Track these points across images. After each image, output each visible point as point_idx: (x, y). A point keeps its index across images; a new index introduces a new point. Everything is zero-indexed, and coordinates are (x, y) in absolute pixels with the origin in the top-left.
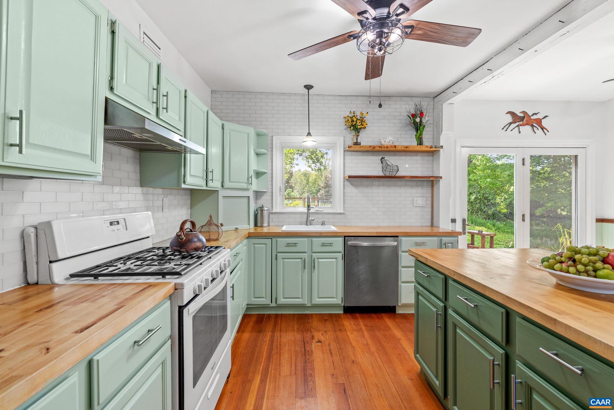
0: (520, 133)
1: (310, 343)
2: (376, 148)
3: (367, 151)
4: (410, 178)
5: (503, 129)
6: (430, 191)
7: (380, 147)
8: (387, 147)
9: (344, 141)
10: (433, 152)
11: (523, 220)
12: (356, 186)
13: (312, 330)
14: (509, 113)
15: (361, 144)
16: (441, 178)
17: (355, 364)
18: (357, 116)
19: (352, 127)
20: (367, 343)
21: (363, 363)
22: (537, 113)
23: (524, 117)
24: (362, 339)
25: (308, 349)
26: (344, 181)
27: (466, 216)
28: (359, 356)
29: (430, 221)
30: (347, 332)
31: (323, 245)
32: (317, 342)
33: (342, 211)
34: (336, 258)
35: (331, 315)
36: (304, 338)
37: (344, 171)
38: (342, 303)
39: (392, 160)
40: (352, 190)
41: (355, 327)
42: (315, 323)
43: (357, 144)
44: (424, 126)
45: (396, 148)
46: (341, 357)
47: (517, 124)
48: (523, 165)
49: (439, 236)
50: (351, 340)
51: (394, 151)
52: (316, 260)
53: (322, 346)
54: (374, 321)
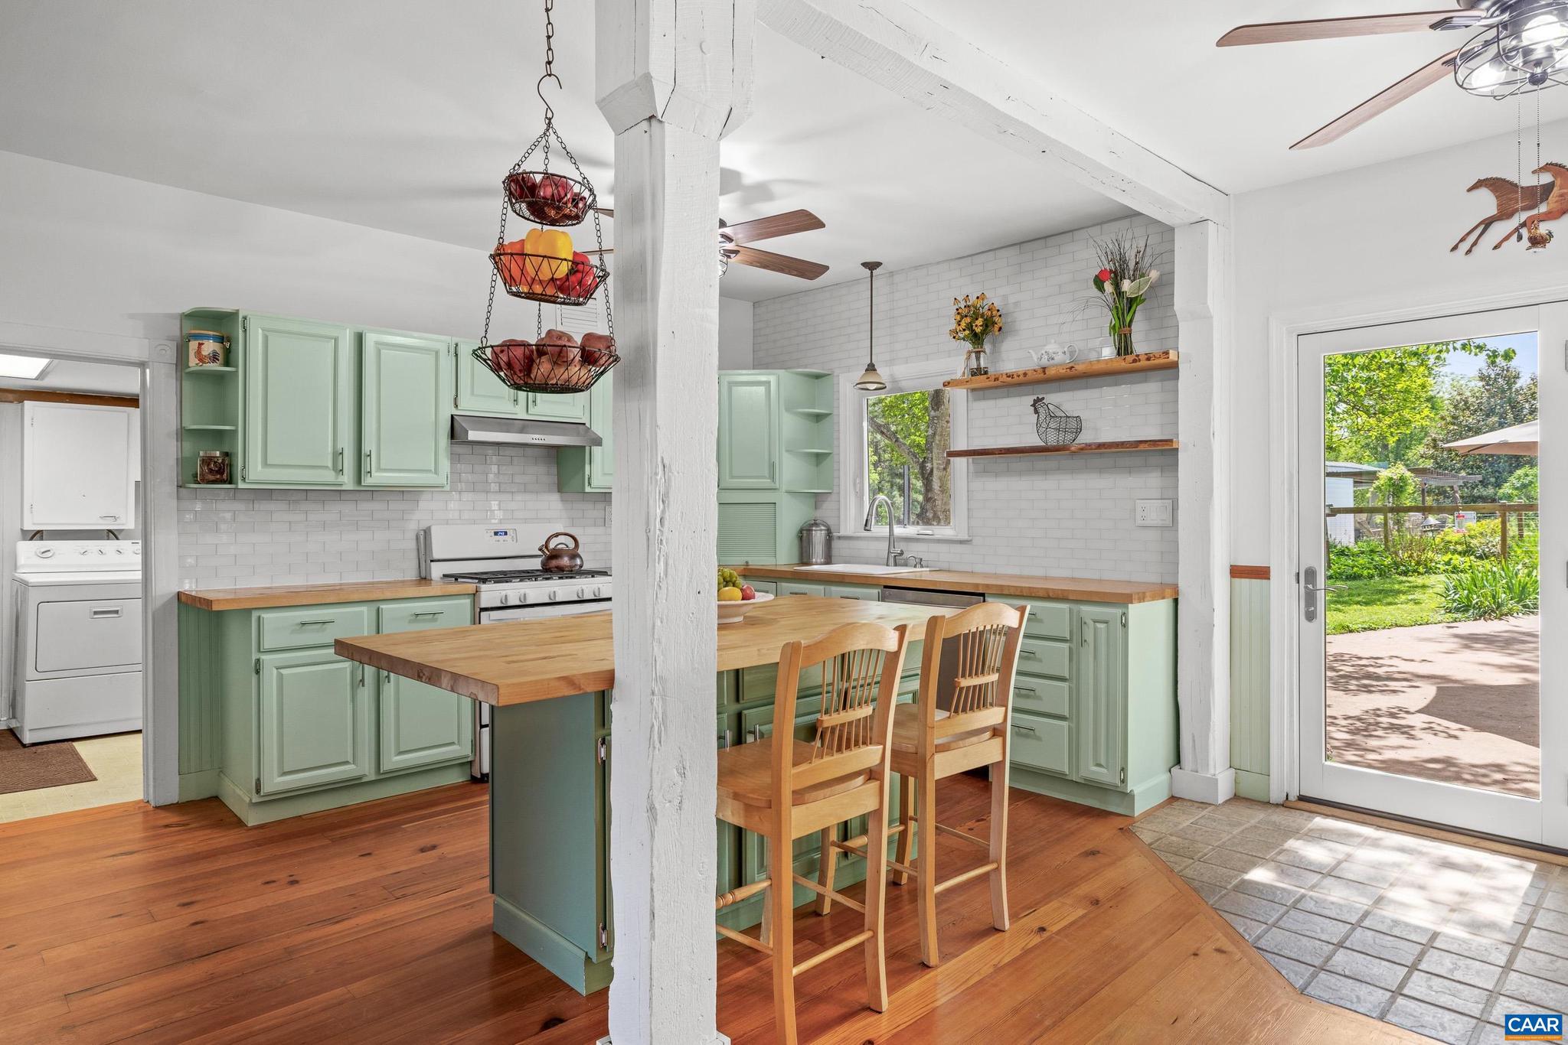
3: (1007, 387)
5: (1455, 248)
14: (1483, 183)
15: (989, 372)
23: (1550, 187)
26: (968, 464)
27: (1316, 563)
33: (966, 537)
37: (969, 437)
40: (985, 485)
43: (977, 371)
45: (1045, 374)
49: (1072, 601)
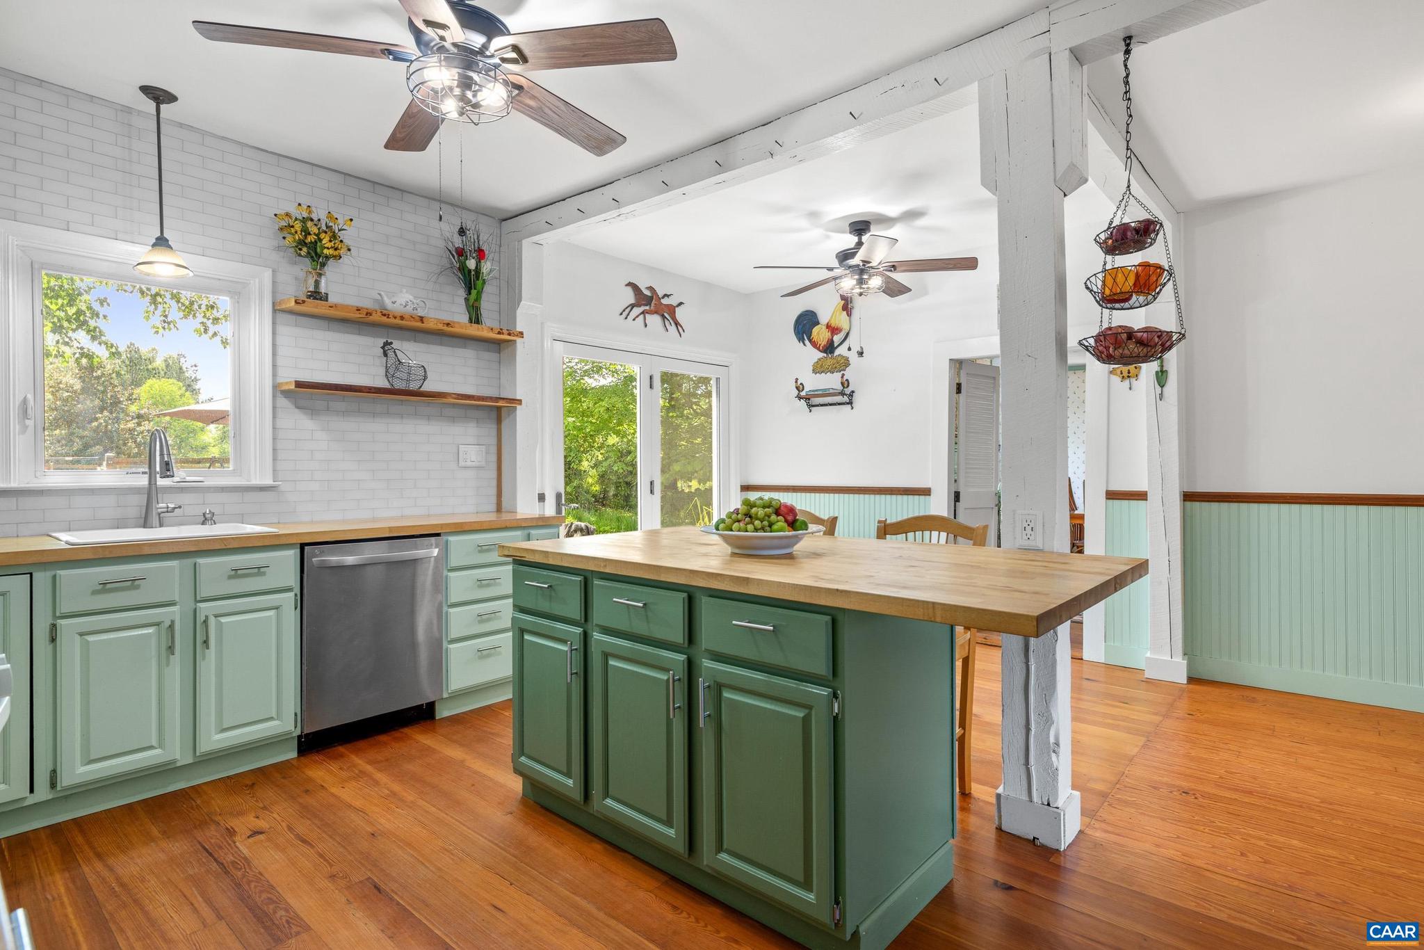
0: (646, 326)
1: (229, 845)
2: (374, 314)
3: (344, 321)
4: (455, 399)
5: (621, 314)
6: (494, 432)
7: (384, 315)
8: (402, 318)
9: (274, 283)
10: (499, 344)
11: (652, 492)
12: (312, 412)
13: (218, 818)
14: (630, 284)
15: (329, 299)
16: (520, 402)
17: (379, 838)
18: (319, 220)
19: (305, 249)
20: (391, 792)
21: (399, 827)
22: (670, 295)
23: (651, 298)
24: (376, 789)
25: (230, 858)
26: (274, 396)
27: (561, 489)
28: (383, 821)
29: (494, 500)
30: (326, 789)
31: (236, 574)
32: (248, 837)
33: (269, 481)
34: (277, 608)
35: (261, 770)
36: (200, 843)
37: (274, 366)
38: (295, 727)
39: (412, 353)
40: (299, 423)
41: (344, 774)
42: (218, 802)
43: (316, 295)
44: (484, 282)
45: (423, 323)
46: (338, 839)
47: (642, 309)
48: (651, 387)
49: (524, 528)
50: (349, 800)
51: (417, 330)
52: (212, 621)
53: (269, 840)
54: (390, 747)
